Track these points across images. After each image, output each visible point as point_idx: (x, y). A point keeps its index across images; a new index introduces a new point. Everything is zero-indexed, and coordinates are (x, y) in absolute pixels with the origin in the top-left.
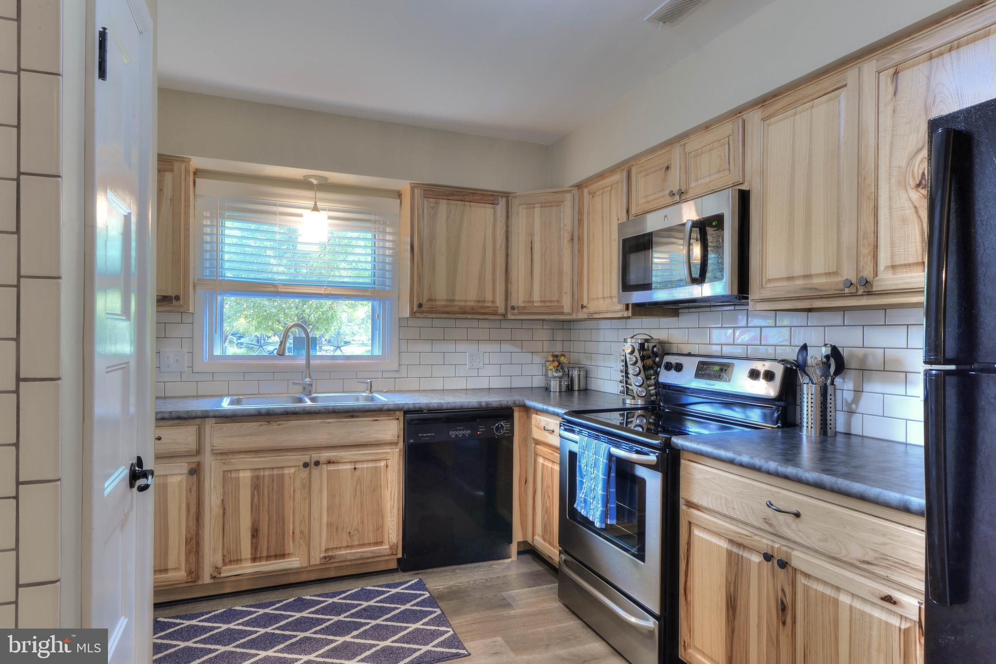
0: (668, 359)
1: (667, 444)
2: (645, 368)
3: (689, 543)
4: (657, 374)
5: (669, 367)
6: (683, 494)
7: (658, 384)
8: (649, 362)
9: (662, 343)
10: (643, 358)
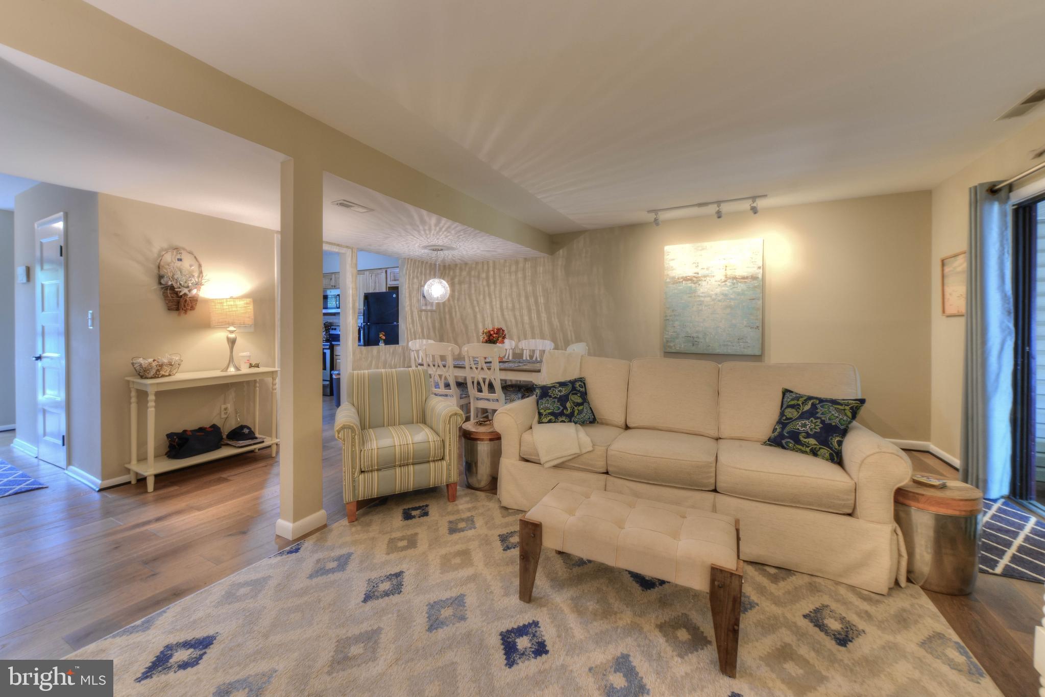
0: (332, 327)
1: (331, 344)
2: (326, 330)
3: (336, 364)
4: (329, 332)
5: (332, 329)
6: (335, 354)
7: (330, 335)
8: (327, 328)
9: (331, 323)
10: (325, 327)
